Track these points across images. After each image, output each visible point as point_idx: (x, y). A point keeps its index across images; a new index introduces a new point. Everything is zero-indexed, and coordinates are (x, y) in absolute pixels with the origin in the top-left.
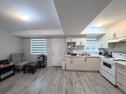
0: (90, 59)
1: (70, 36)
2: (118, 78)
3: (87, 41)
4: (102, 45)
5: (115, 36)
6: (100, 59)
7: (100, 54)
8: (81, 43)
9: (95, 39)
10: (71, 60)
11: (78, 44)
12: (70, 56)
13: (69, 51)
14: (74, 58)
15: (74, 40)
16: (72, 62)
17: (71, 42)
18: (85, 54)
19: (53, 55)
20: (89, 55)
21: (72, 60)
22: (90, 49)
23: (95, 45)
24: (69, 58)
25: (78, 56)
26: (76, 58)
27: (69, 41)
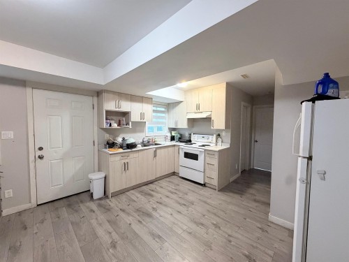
0: (162, 150)
1: (114, 93)
2: (207, 171)
3: (154, 111)
4: (176, 123)
5: (198, 107)
6: (177, 148)
7: (173, 138)
8: (142, 115)
9: (163, 109)
10: (123, 161)
11: (135, 117)
12: (121, 150)
13: (107, 137)
14: (132, 155)
15: (125, 106)
16: (126, 167)
17: (117, 110)
18: (149, 142)
19: (41, 157)
20: (156, 144)
21: (126, 161)
22: (155, 130)
23: (163, 121)
24: (118, 158)
25: (139, 147)
26: (135, 155)
27: (111, 106)
